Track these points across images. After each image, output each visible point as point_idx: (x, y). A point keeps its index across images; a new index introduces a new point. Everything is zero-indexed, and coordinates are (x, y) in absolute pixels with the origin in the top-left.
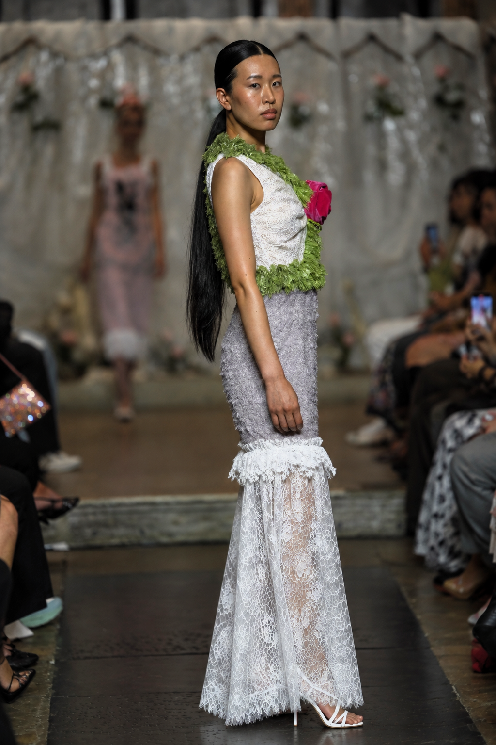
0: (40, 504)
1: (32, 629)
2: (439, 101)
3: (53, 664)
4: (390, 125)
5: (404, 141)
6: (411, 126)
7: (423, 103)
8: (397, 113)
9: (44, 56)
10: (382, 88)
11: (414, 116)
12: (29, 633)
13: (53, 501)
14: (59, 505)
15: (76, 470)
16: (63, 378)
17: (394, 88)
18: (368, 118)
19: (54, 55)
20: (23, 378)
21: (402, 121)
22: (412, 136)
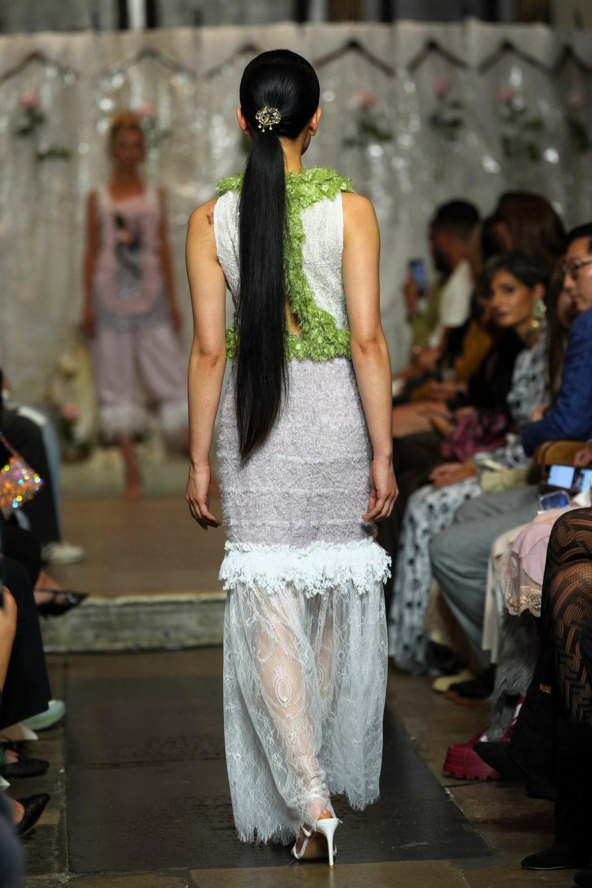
0: (40, 597)
1: (36, 731)
2: (435, 122)
3: (62, 773)
4: (375, 151)
5: (391, 171)
6: (399, 153)
7: (415, 124)
8: (384, 138)
9: (50, 72)
10: (366, 107)
11: (405, 141)
12: (34, 737)
13: (55, 593)
14: (60, 599)
15: (79, 562)
16: (66, 459)
17: (381, 108)
18: (348, 143)
19: (63, 71)
20: (15, 453)
21: (389, 147)
22: (400, 164)
